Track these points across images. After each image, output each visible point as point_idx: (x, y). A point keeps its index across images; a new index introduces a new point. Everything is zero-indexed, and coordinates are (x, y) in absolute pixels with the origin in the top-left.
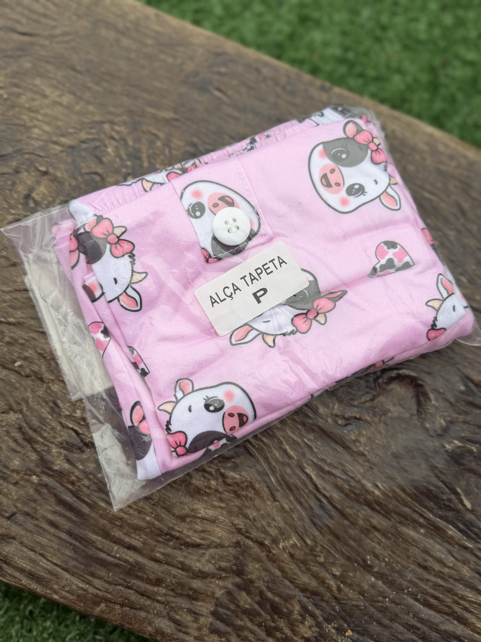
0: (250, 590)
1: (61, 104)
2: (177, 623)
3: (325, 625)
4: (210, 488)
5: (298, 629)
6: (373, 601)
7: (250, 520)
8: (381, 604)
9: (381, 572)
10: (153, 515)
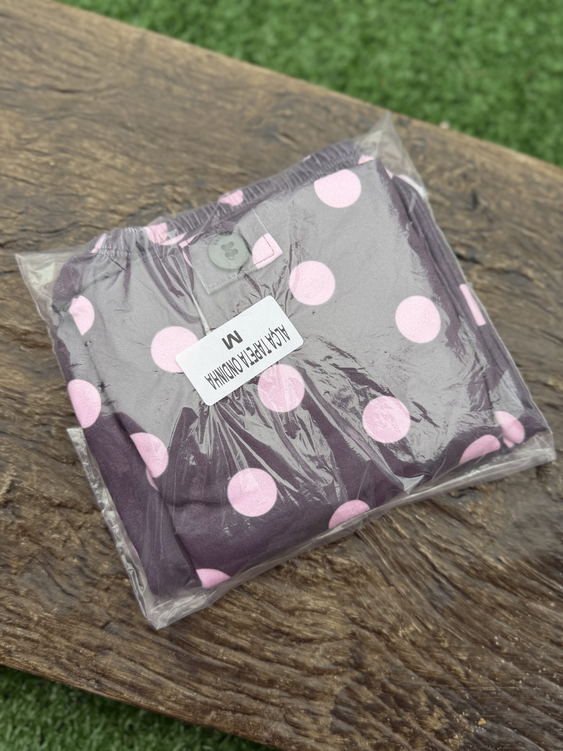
0: (371, 684)
1: (114, 168)
2: (295, 726)
3: (455, 715)
4: (317, 577)
5: (426, 722)
6: (505, 685)
7: (364, 608)
8: (514, 688)
9: (511, 652)
10: (259, 612)
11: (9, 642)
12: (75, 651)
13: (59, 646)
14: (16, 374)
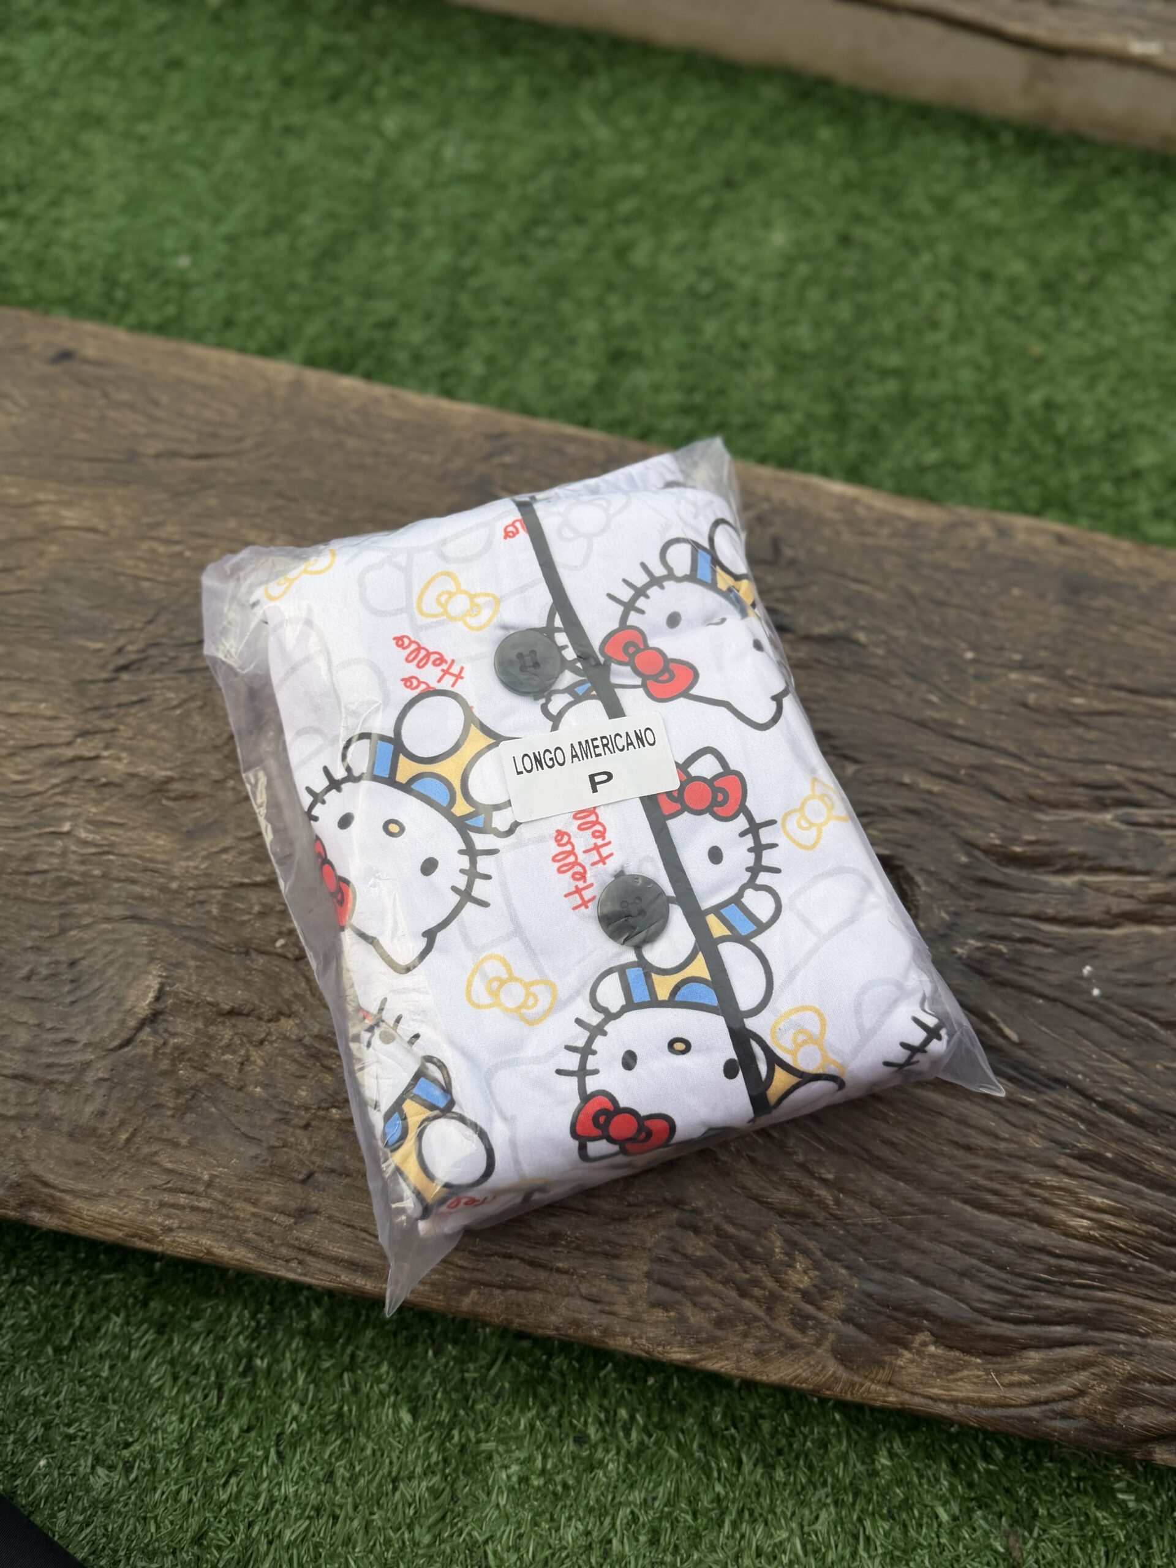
0: (700, 1228)
2: (595, 1300)
3: (828, 1264)
5: (787, 1278)
6: (896, 1215)
8: (908, 1217)
11: (169, 1216)
12: (266, 1219)
13: (242, 1215)
14: (157, 837)
